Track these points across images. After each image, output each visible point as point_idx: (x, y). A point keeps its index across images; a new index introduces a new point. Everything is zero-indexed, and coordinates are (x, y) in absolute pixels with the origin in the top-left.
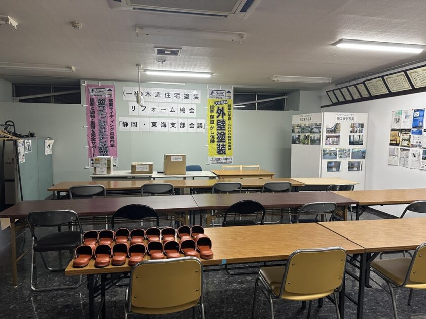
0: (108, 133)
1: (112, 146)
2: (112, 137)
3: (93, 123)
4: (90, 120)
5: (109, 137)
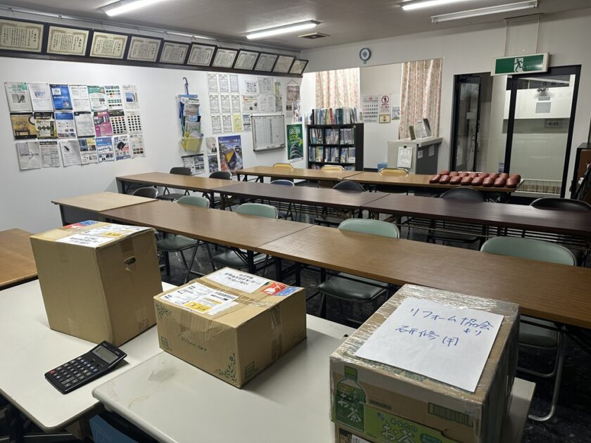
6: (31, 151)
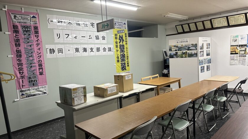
0: (36, 61)
1: (41, 74)
2: (40, 65)
3: (18, 52)
4: (15, 48)
5: (37, 65)
6: (235, 58)
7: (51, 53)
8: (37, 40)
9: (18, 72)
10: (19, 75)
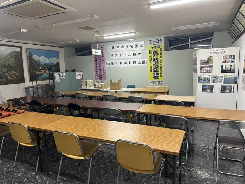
0: (102, 68)
1: (104, 75)
2: (104, 70)
3: (96, 64)
4: (95, 62)
5: (102, 70)
7: (108, 64)
8: (103, 59)
9: (96, 73)
10: (96, 74)
